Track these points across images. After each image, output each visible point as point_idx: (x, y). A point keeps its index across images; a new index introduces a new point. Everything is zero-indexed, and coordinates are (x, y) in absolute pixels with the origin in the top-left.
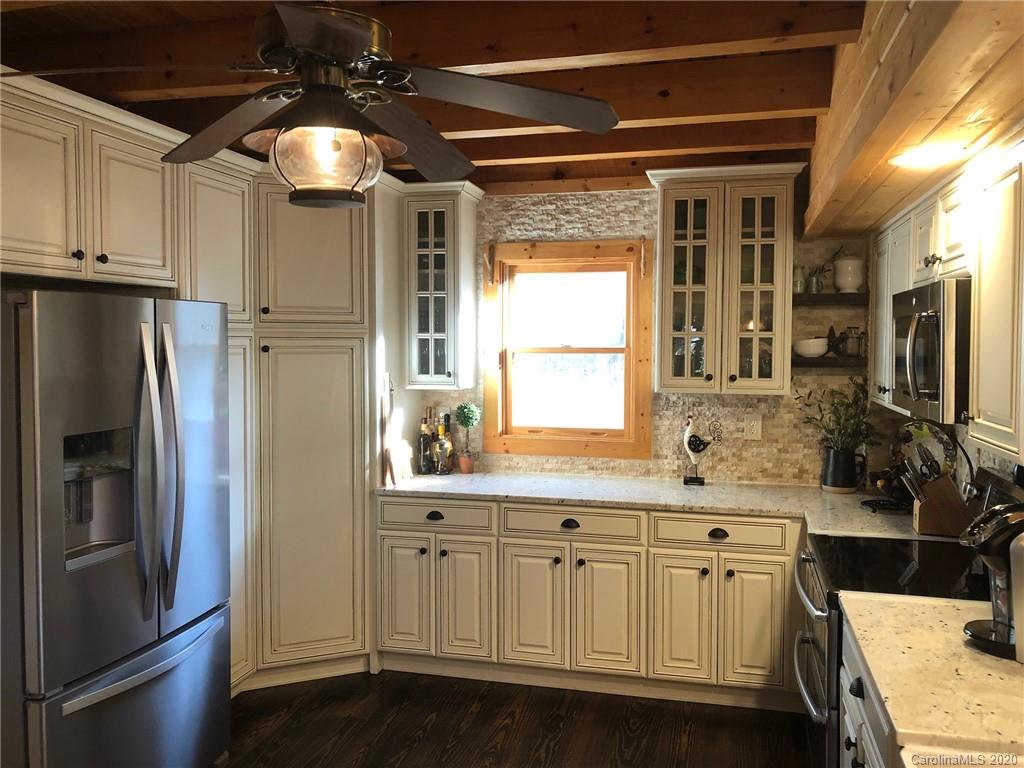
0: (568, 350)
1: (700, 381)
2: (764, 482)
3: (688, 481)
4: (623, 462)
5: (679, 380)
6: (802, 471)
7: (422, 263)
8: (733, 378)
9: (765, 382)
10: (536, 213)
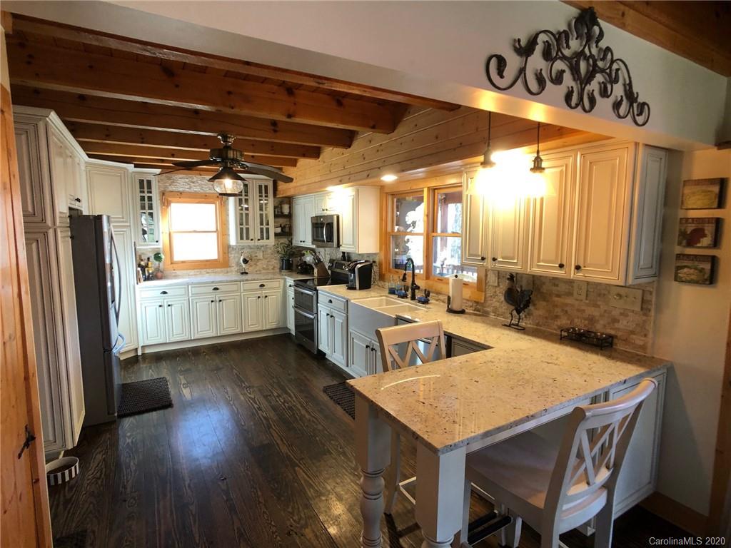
0: (195, 232)
1: (249, 241)
2: (264, 271)
3: (242, 273)
4: (219, 270)
5: (242, 241)
6: (274, 267)
7: (142, 199)
8: (259, 240)
9: (268, 241)
10: (181, 182)
